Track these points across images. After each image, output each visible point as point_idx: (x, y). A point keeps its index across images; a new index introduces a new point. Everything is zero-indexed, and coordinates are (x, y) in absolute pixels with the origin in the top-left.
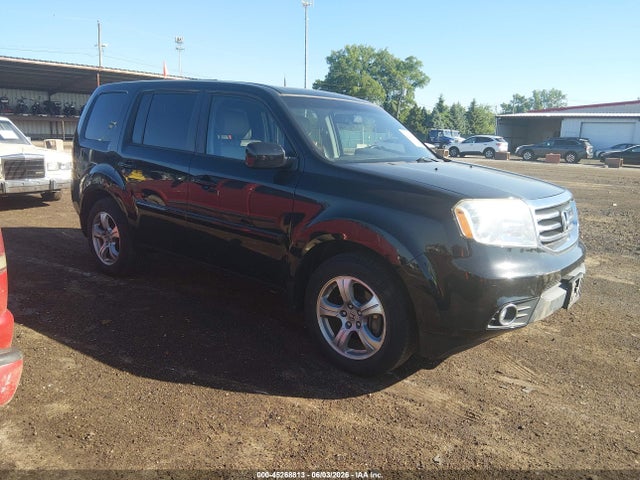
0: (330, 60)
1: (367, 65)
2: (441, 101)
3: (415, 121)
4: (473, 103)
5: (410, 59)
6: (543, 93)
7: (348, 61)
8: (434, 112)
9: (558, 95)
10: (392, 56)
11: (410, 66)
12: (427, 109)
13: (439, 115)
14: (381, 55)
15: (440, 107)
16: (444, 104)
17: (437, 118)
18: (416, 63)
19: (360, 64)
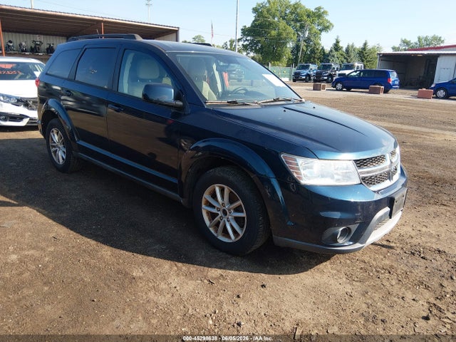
0: (255, 10)
1: (283, 14)
2: (338, 42)
3: (314, 58)
4: (365, 44)
5: (319, 9)
6: (426, 39)
7: (268, 11)
8: (331, 51)
9: (439, 40)
10: (304, 7)
11: (318, 15)
12: (325, 48)
13: (335, 53)
14: (296, 6)
15: (337, 47)
16: (341, 44)
17: (333, 56)
18: (323, 13)
19: (278, 14)
